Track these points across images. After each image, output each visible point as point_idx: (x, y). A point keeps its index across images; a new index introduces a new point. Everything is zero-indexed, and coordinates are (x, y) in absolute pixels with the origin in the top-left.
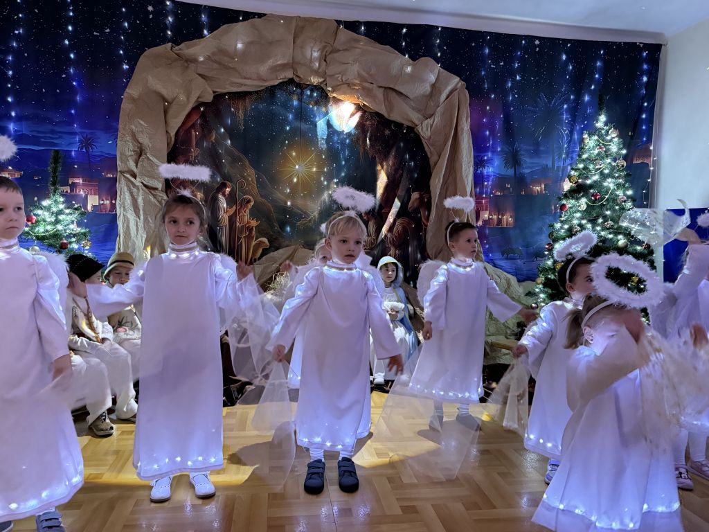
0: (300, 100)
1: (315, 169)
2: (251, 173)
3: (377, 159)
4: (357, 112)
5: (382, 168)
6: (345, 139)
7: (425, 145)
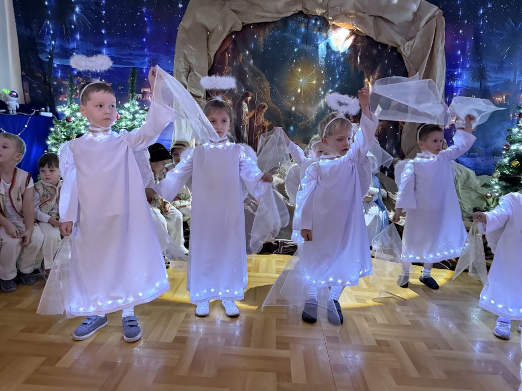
0: (307, 28)
1: (314, 82)
2: (267, 85)
3: (365, 74)
4: (351, 36)
5: (369, 80)
6: (340, 58)
7: (405, 62)
